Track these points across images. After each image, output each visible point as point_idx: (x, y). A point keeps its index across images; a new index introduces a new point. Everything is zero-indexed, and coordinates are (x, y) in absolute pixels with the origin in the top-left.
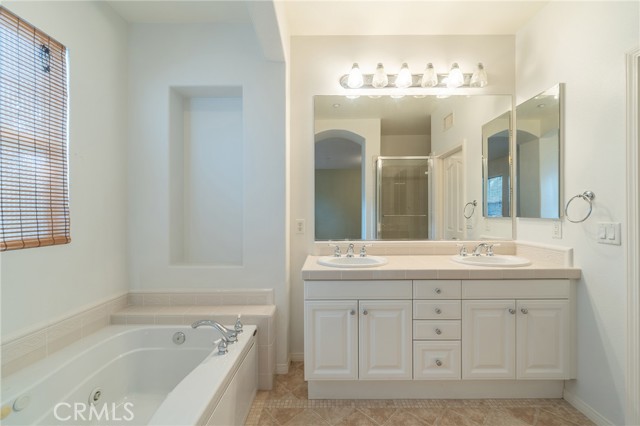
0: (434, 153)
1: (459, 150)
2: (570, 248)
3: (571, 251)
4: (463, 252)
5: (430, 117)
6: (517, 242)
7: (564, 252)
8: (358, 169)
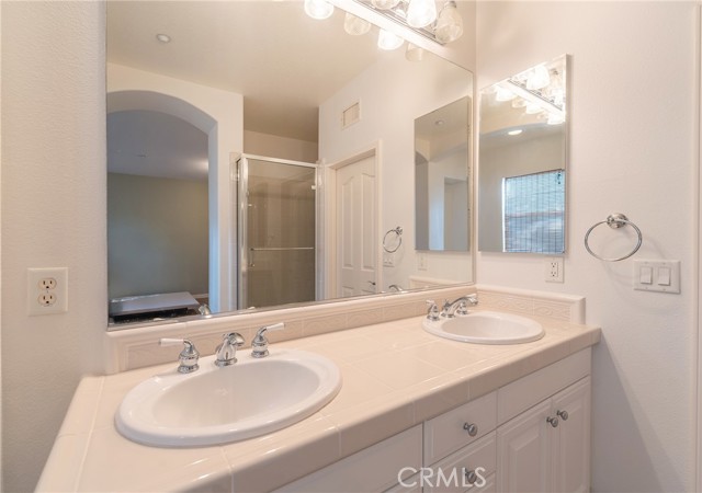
0: (324, 161)
1: (372, 154)
2: (582, 297)
3: (584, 301)
4: (432, 314)
5: (317, 110)
6: (478, 286)
7: (573, 302)
8: (203, 182)
